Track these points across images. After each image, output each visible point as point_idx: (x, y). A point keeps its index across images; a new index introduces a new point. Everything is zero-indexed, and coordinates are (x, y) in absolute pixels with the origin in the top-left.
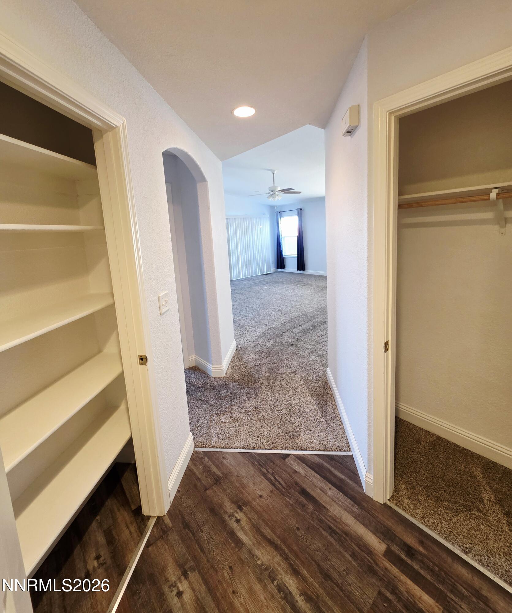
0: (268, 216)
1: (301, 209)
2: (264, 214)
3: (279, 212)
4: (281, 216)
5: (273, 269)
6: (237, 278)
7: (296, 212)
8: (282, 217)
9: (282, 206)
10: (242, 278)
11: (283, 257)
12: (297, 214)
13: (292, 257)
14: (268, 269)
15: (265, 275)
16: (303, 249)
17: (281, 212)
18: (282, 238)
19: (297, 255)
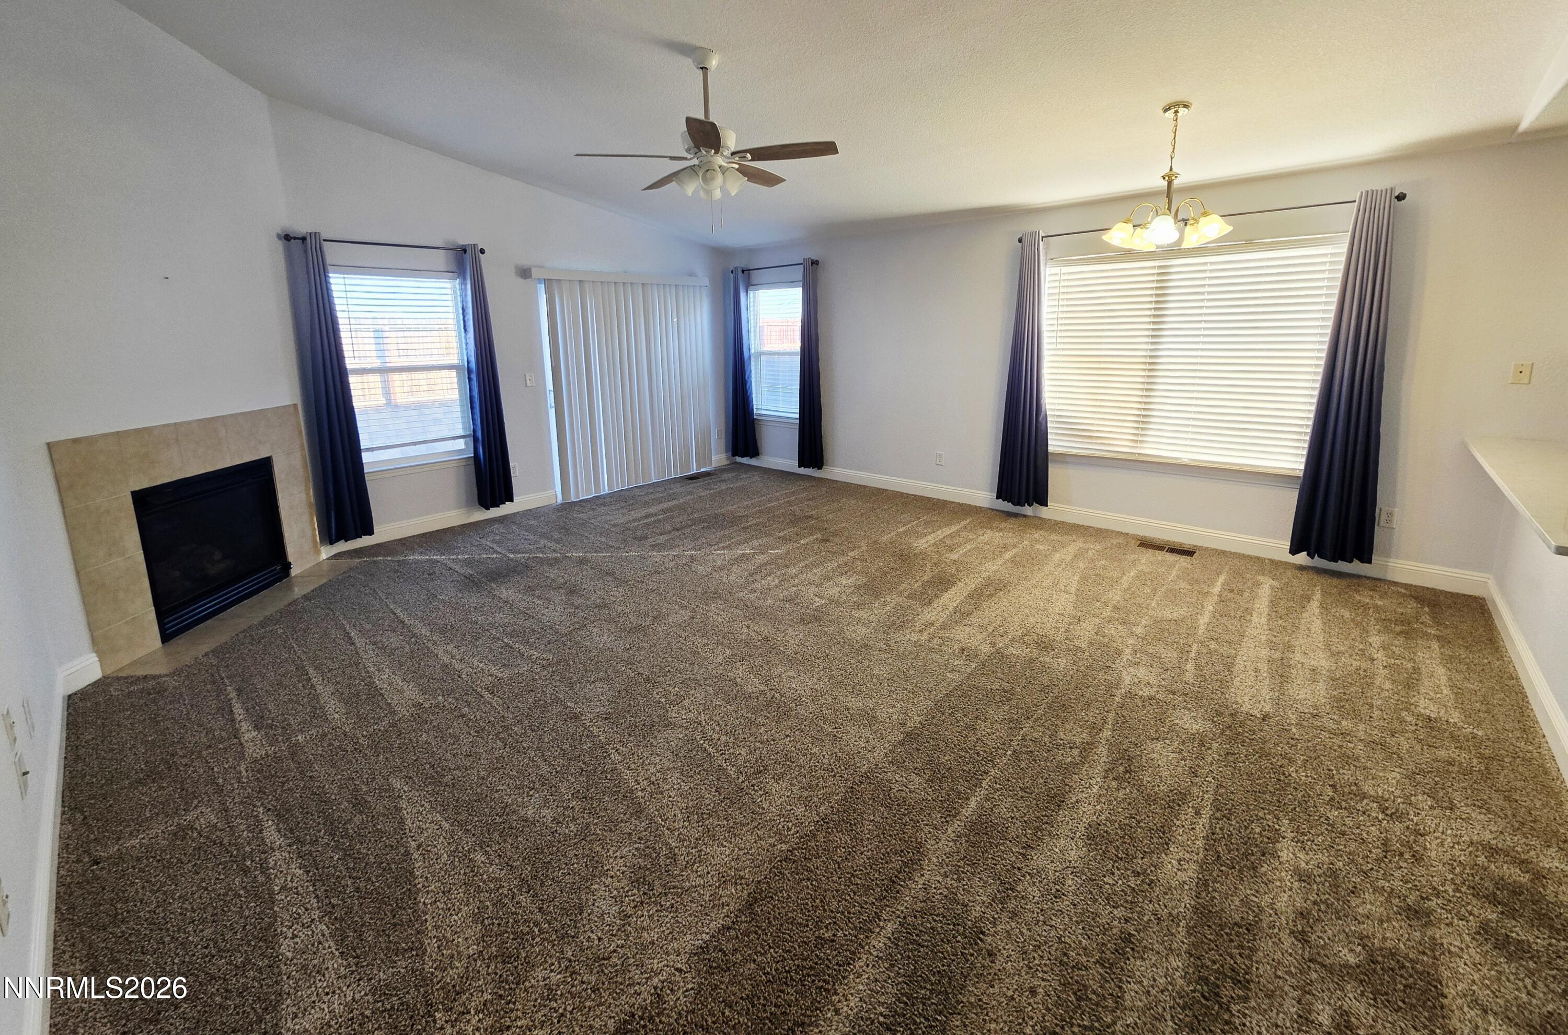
0: (706, 282)
1: (815, 263)
2: (691, 275)
3: (743, 271)
4: (749, 285)
5: (718, 458)
6: (588, 491)
7: (798, 273)
8: (751, 287)
9: (751, 251)
10: (607, 492)
11: (754, 419)
12: (801, 278)
13: (781, 421)
14: (703, 456)
15: (693, 478)
16: (820, 397)
17: (749, 270)
18: (752, 359)
19: (797, 416)
